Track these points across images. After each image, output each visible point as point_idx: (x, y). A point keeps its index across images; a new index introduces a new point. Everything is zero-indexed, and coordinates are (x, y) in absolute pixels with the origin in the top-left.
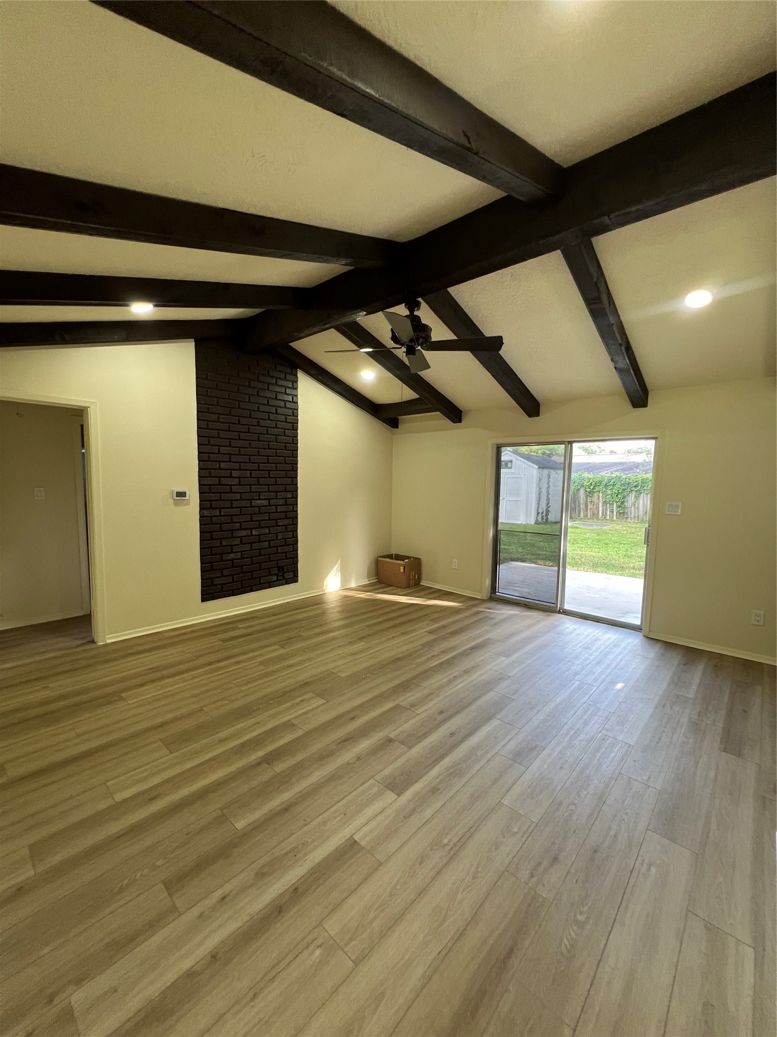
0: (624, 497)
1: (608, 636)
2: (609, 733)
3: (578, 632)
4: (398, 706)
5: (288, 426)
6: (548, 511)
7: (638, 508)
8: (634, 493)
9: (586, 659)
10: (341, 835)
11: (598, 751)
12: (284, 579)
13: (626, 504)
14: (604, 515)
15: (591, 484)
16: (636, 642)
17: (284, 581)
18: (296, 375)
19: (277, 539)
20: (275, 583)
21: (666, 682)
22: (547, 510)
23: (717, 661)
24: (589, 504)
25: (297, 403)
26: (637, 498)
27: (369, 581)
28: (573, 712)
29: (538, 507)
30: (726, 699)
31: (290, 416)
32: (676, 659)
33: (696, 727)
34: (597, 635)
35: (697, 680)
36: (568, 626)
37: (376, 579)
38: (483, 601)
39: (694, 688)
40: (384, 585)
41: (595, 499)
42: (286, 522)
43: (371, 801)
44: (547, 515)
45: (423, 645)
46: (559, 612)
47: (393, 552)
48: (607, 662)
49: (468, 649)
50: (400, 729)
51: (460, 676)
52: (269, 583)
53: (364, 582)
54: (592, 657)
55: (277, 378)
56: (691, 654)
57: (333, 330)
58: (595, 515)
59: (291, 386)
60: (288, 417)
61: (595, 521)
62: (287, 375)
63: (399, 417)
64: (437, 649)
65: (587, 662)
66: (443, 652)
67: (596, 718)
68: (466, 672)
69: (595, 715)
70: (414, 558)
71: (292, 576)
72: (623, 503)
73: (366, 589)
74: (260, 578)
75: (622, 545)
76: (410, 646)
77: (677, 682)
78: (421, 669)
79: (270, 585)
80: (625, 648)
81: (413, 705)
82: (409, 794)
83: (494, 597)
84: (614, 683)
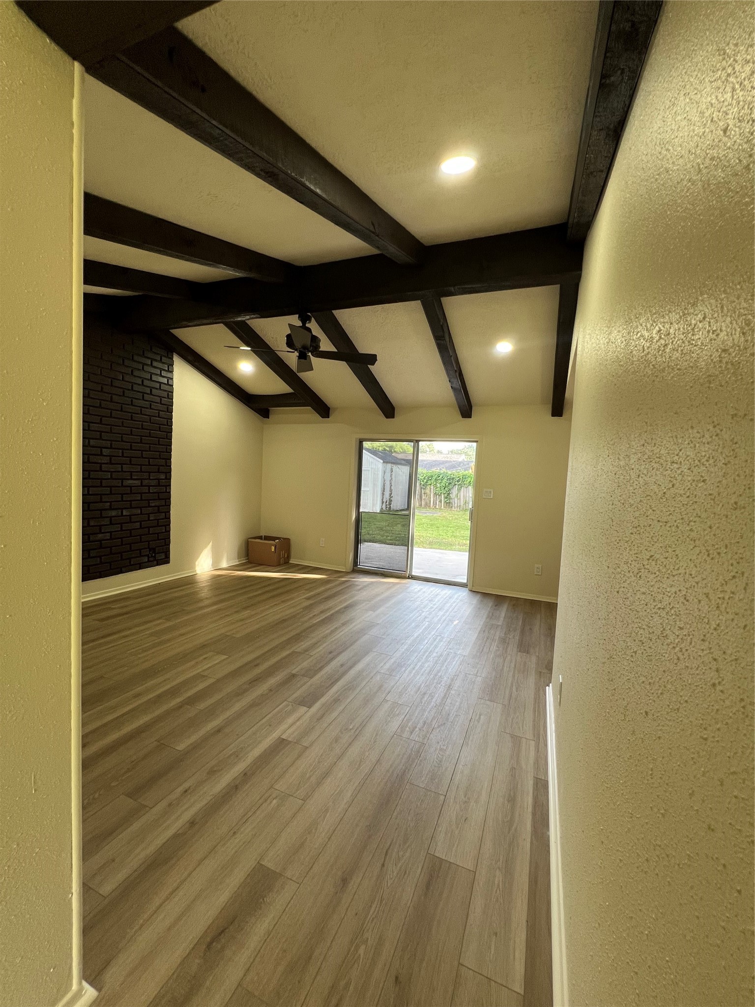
0: (450, 490)
1: (444, 592)
2: (451, 651)
3: (423, 590)
4: (293, 652)
5: (164, 408)
6: (391, 501)
7: (460, 499)
8: (457, 486)
9: (432, 608)
10: (271, 738)
11: (445, 661)
12: (155, 560)
13: (451, 495)
14: (435, 504)
15: (424, 478)
16: (464, 594)
17: (155, 562)
18: (172, 358)
19: (149, 520)
20: (146, 564)
21: (485, 617)
22: (390, 499)
23: (515, 603)
24: (423, 495)
25: (173, 385)
26: (459, 490)
27: (239, 561)
28: (426, 641)
29: (383, 498)
30: (520, 623)
31: (165, 398)
32: (490, 603)
33: (504, 641)
34: (438, 592)
35: (503, 615)
36: (416, 587)
37: (246, 560)
38: (347, 573)
39: (502, 619)
40: (253, 565)
41: (428, 491)
42: (157, 503)
43: (289, 714)
44: (390, 504)
45: (303, 608)
46: (409, 578)
47: (263, 534)
48: (446, 608)
49: (342, 608)
50: (300, 667)
51: (340, 627)
52: (140, 564)
53: (236, 562)
54: (436, 606)
55: (152, 360)
56: (499, 600)
57: (222, 325)
58: (427, 505)
59: (167, 369)
60: (163, 399)
61: (428, 509)
62: (163, 358)
63: (270, 408)
64: (317, 610)
65: (433, 610)
66: (322, 612)
67: (442, 643)
68: (343, 624)
69: (442, 641)
70: (283, 538)
71: (163, 557)
72: (449, 494)
73: (237, 568)
74: (130, 559)
75: (450, 528)
76: (292, 610)
77: (491, 617)
78: (307, 625)
79: (141, 566)
80: (457, 599)
81: (306, 650)
82: (317, 705)
83: (356, 569)
84: (452, 621)
